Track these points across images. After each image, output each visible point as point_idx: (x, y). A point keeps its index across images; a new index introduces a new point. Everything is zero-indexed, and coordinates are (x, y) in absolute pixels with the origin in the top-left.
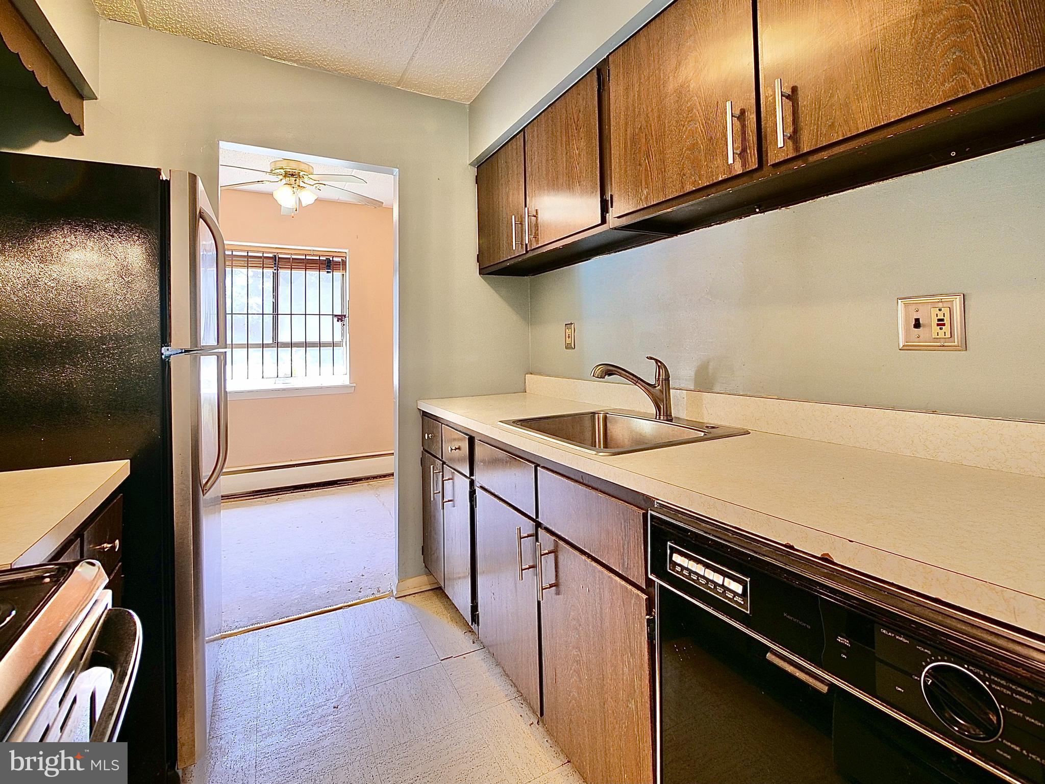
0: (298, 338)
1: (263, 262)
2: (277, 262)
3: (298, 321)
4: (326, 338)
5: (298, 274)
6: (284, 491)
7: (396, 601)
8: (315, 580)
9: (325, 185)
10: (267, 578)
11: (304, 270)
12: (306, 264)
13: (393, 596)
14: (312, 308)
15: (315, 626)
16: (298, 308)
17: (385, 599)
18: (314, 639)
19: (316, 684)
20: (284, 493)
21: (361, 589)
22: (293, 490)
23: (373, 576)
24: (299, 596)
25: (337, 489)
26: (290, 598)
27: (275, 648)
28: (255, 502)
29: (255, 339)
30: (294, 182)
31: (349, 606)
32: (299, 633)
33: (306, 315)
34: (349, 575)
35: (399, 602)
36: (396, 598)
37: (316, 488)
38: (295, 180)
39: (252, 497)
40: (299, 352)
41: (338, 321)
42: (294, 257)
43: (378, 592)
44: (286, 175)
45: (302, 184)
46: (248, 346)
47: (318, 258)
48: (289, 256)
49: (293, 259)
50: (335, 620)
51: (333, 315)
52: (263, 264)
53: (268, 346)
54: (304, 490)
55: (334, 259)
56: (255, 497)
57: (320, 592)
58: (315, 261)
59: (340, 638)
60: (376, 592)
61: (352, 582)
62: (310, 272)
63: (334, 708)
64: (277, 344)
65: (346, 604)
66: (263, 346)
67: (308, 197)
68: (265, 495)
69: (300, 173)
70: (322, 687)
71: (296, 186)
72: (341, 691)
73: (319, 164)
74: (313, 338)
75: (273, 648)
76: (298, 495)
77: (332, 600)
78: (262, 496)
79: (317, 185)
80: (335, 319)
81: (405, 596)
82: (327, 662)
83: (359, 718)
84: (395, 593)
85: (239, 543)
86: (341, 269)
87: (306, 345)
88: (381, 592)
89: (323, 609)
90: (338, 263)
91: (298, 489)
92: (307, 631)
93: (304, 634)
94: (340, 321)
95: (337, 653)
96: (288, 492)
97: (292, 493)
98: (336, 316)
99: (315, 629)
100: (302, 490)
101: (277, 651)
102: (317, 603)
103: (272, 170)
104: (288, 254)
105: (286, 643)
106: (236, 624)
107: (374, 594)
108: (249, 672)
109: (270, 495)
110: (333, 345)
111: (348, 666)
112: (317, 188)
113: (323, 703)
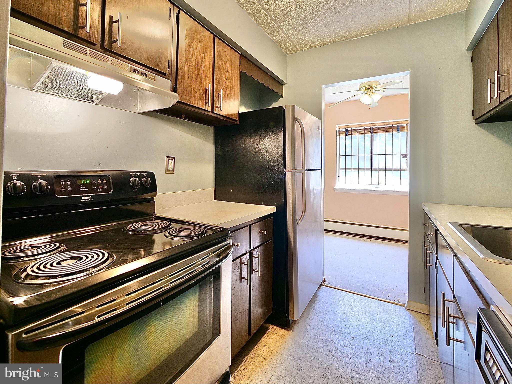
0: (382, 166)
1: (365, 131)
2: (372, 130)
3: (382, 158)
4: (396, 166)
5: (382, 135)
6: (374, 238)
7: (405, 310)
8: (369, 281)
9: (386, 89)
10: (351, 271)
11: (384, 132)
12: (385, 129)
13: (404, 307)
14: (389, 151)
15: (360, 300)
16: (382, 151)
17: (400, 306)
18: (357, 305)
19: (350, 323)
20: (374, 239)
21: (389, 295)
22: (378, 239)
23: (399, 292)
24: (360, 284)
25: (401, 244)
26: (355, 284)
27: (341, 300)
28: (360, 239)
29: (362, 166)
30: (370, 92)
31: (379, 300)
32: (352, 299)
33: (385, 154)
34: (386, 286)
35: (407, 312)
36: (406, 309)
37: (390, 241)
38: (370, 91)
39: (360, 237)
40: (382, 173)
41: (403, 157)
42: (379, 127)
43: (398, 301)
44: (366, 89)
45: (374, 91)
46: (358, 169)
47: (392, 126)
48: (384, 126)
49: (379, 128)
50: (370, 302)
51: (400, 154)
52: (365, 132)
53: (368, 169)
54: (384, 240)
55: (401, 125)
56: (361, 237)
57: (369, 288)
58: (390, 128)
59: (368, 311)
60: (396, 300)
61: (386, 290)
62: (380, 134)
63: (352, 337)
64: (372, 169)
65: (378, 298)
66: (365, 169)
67: (377, 97)
68: (365, 237)
69: (372, 86)
70: (351, 326)
71: (371, 93)
72: (358, 333)
73: (383, 79)
74: (389, 166)
75: (340, 300)
76: (380, 241)
77: (373, 293)
78: (364, 237)
79: (382, 90)
80: (402, 156)
81: (412, 310)
82: (358, 317)
83: (360, 349)
84: (406, 306)
85: (346, 254)
86: (406, 130)
87: (393, 169)
88: (399, 302)
89: (367, 295)
90: (404, 127)
91: (381, 239)
92: (356, 301)
93: (354, 301)
94: (404, 157)
95: (364, 317)
96: (376, 239)
97: (377, 240)
98: (402, 155)
99: (360, 301)
100: (383, 240)
101: (341, 301)
102: (366, 292)
103: (359, 89)
104: (376, 126)
105: (346, 300)
106: (332, 283)
107: (395, 301)
108: (328, 303)
109: (367, 238)
110: (400, 170)
111: (366, 325)
112: (382, 91)
113: (348, 333)
